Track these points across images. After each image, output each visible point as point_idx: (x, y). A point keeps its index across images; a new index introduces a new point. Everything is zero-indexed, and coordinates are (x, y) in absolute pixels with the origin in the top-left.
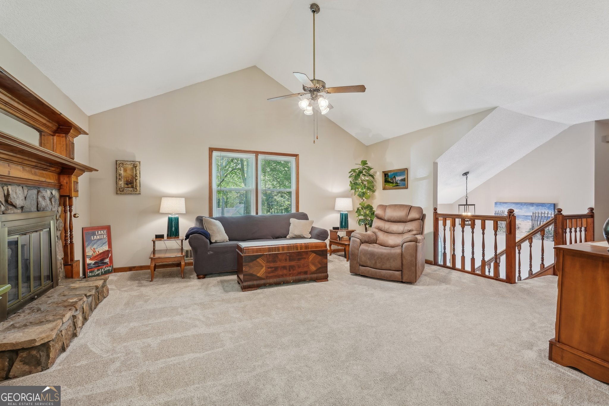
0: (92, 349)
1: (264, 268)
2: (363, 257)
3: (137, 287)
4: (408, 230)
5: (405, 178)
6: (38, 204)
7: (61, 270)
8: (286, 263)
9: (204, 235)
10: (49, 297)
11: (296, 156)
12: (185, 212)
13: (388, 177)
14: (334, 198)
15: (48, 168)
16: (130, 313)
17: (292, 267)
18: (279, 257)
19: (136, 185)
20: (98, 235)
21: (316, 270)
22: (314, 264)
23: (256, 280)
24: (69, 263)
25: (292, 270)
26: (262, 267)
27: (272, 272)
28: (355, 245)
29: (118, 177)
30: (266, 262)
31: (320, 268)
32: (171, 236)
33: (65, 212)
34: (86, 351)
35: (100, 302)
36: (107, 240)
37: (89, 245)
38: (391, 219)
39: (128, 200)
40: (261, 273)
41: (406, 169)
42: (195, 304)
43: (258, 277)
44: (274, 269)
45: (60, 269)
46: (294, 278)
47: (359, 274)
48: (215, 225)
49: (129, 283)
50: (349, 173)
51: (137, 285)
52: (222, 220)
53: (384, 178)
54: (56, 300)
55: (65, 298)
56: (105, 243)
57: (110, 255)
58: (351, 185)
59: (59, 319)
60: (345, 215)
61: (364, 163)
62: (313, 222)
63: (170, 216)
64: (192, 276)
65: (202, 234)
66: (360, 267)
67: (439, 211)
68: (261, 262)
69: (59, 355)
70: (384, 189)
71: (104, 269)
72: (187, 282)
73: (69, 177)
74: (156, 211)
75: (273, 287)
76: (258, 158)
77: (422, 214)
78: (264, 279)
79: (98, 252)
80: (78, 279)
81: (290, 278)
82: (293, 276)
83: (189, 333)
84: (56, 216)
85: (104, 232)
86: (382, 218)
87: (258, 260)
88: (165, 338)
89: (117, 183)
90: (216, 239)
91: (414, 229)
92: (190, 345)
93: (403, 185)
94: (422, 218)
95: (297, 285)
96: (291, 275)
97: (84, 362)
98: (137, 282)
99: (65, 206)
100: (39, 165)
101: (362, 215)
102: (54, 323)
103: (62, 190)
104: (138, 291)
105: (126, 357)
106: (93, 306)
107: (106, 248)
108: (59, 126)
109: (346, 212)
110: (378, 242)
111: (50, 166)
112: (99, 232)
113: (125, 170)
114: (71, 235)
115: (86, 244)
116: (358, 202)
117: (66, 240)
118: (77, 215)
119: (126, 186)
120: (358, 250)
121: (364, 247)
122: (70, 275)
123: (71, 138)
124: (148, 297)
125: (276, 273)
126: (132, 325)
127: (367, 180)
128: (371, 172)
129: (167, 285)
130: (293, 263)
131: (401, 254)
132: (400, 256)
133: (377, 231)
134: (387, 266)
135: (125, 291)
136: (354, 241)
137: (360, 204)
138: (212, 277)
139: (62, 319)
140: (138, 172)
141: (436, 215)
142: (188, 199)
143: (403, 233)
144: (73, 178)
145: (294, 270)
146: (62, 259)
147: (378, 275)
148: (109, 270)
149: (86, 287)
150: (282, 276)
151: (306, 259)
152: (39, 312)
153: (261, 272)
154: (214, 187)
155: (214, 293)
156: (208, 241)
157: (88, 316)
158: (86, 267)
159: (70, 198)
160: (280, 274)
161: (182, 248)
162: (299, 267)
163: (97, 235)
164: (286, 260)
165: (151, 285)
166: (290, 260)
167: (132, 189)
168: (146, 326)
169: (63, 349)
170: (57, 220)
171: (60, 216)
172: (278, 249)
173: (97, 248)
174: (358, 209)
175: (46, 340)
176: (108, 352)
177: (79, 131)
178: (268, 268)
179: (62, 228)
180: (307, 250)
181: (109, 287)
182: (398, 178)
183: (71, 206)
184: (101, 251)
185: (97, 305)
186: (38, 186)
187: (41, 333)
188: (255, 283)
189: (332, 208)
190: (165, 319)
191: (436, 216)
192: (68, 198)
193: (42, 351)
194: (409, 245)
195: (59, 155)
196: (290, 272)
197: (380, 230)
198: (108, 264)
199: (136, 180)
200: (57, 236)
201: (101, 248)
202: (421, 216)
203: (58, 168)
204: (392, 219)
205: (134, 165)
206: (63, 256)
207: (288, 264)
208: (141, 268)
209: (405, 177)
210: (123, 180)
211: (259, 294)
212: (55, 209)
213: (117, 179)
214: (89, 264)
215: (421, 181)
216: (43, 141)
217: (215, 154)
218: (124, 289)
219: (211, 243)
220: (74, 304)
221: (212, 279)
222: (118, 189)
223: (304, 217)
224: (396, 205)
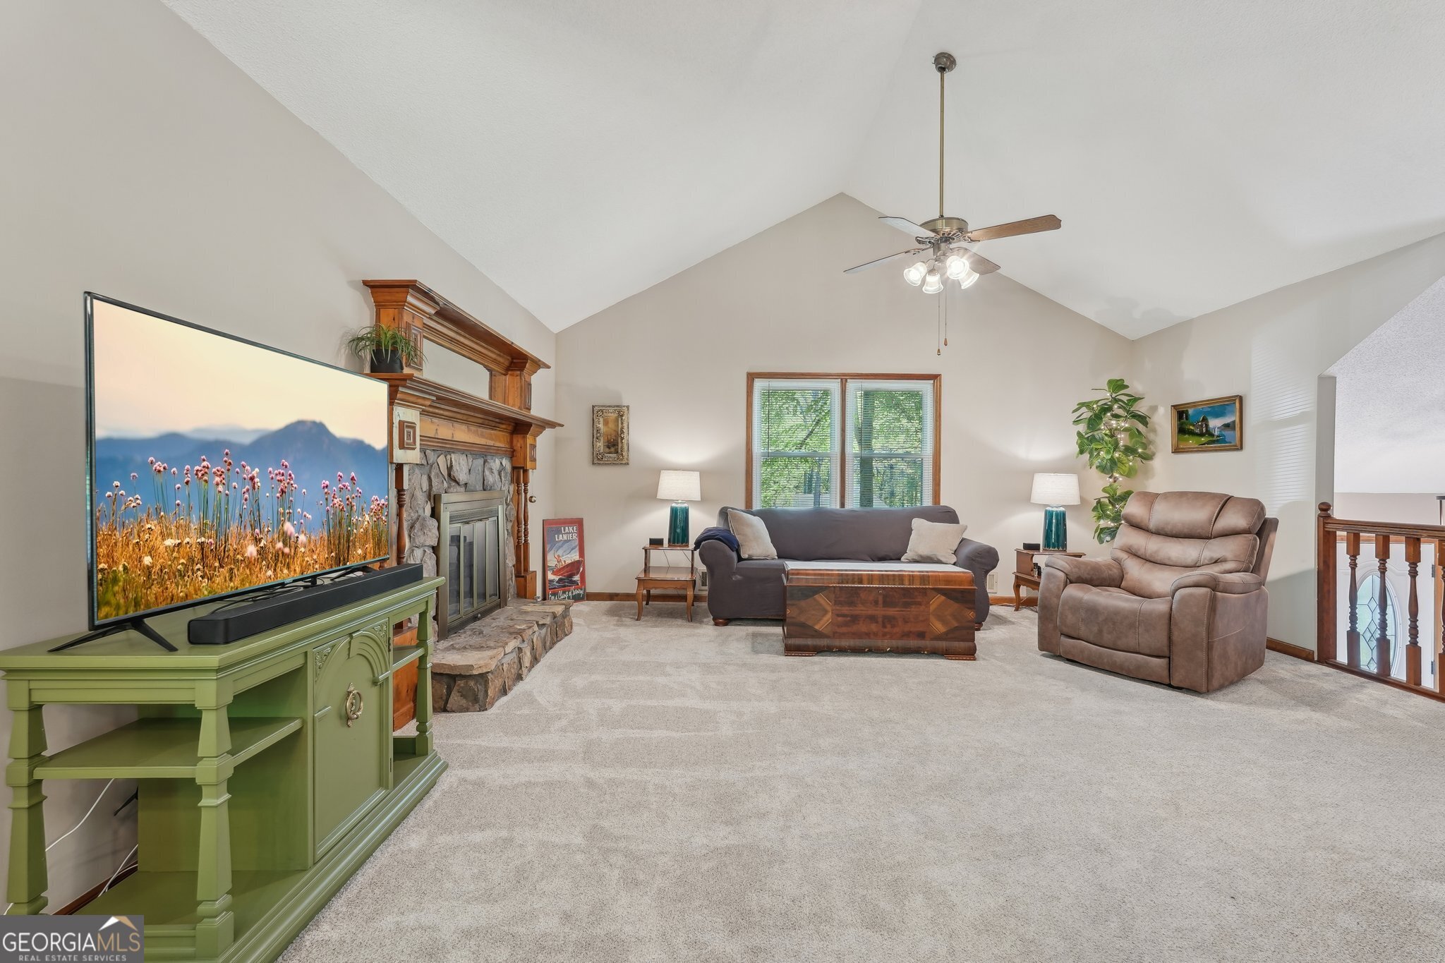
0: (538, 698)
1: (829, 616)
2: (1070, 616)
3: (614, 625)
4: (1211, 559)
5: (1234, 422)
6: (484, 480)
7: (511, 584)
8: (877, 610)
9: (727, 542)
10: (494, 619)
11: (935, 377)
12: (699, 498)
13: (1187, 419)
14: (1030, 472)
15: (497, 425)
16: (595, 661)
17: (888, 620)
18: (861, 595)
19: (622, 447)
20: (565, 534)
21: (947, 633)
22: (941, 619)
23: (813, 637)
24: (523, 574)
25: (889, 626)
26: (826, 612)
27: (846, 624)
28: (1051, 586)
29: (595, 434)
30: (833, 602)
31: (956, 628)
32: (674, 543)
33: (519, 493)
34: (529, 699)
35: (559, 641)
36: (577, 543)
37: (551, 549)
38: (1166, 530)
39: (607, 474)
40: (823, 624)
41: (1237, 396)
42: (695, 664)
43: (816, 631)
44: (849, 618)
45: (511, 582)
46: (895, 643)
47: (1061, 656)
48: (750, 525)
49: (604, 618)
50: (1074, 412)
51: (615, 623)
52: (766, 516)
53: (1176, 423)
54: (501, 624)
55: (511, 623)
56: (575, 547)
57: (581, 569)
58: (1079, 441)
59: (500, 646)
60: (1057, 514)
61: (1117, 385)
62: (966, 529)
63: (674, 505)
64: (705, 620)
65: (724, 540)
66: (1063, 639)
67: (1338, 513)
68: (822, 602)
69: (499, 698)
70: (1176, 450)
71: (572, 593)
72: (694, 628)
73: (525, 438)
74: (650, 496)
75: (847, 656)
76: (847, 388)
77: (1259, 518)
78: (827, 637)
79: (565, 561)
80: (532, 601)
81: (886, 643)
82: (891, 638)
83: (670, 703)
84: (506, 500)
85: (573, 529)
86: (1143, 525)
87: (817, 597)
88: (633, 702)
89: (593, 446)
90: (750, 553)
91: (1229, 555)
92: (666, 719)
93: (1229, 439)
94: (1263, 528)
95: (900, 659)
96: (888, 636)
97: (526, 711)
98: (617, 618)
99: (518, 483)
100: (486, 422)
101: (1108, 517)
102: (495, 651)
103: (514, 458)
104: (615, 632)
105: (576, 717)
106: (548, 644)
107: (575, 556)
108: (512, 359)
109: (1062, 509)
110: (1123, 584)
111: (499, 423)
112: (567, 528)
113: (606, 423)
114: (526, 530)
115: (548, 547)
116: (1099, 484)
117: (519, 537)
118: (533, 499)
119: (607, 450)
120: (1058, 597)
121: (1073, 591)
122: (523, 593)
123: (527, 376)
124: (626, 644)
125: (855, 628)
126: (594, 678)
127: (1126, 430)
128: (1141, 408)
129: (660, 629)
130: (891, 612)
131: (1167, 616)
132: (1165, 621)
133: (1123, 556)
134: (1131, 641)
135: (597, 630)
136: (1049, 575)
137: (1104, 490)
138: (740, 625)
139: (504, 647)
140: (625, 425)
141: (1325, 523)
142: (706, 473)
143: (1197, 565)
144: (529, 440)
145: (893, 626)
146: (514, 566)
147: (1105, 660)
148: (579, 594)
149: (540, 612)
150: (868, 635)
151: (923, 607)
152: (481, 635)
153: (822, 622)
154: (758, 449)
155: (733, 651)
156: (734, 555)
157: (540, 655)
158: (547, 585)
159: (525, 471)
160: (863, 630)
161: (692, 565)
162: (906, 621)
163: (562, 534)
164: (876, 602)
165: (636, 625)
166: (887, 604)
167: (615, 455)
168: (613, 682)
169: (504, 692)
170: (507, 505)
171: (512, 499)
172: (860, 579)
173: (563, 556)
174: (1099, 502)
175: (485, 670)
176: (555, 705)
177: (538, 364)
178: (838, 615)
179: (513, 518)
180: (924, 587)
181: (574, 620)
182: (1215, 424)
183: (526, 484)
184: (568, 562)
185: (553, 644)
186: (484, 453)
187: (479, 659)
188: (810, 642)
189: (1025, 499)
190: (641, 678)
191: (1324, 527)
192: (522, 471)
193: (480, 684)
194: (1191, 595)
195: (512, 408)
196: (886, 630)
197: (1133, 553)
198: (578, 584)
199: (622, 439)
200: (507, 530)
201: (569, 555)
202: (1255, 524)
203: (509, 425)
204: (1168, 529)
205: (619, 412)
206: (514, 563)
207: (880, 611)
208: (628, 597)
209: (1235, 418)
210: (602, 439)
211: (815, 663)
212: (505, 488)
213: (593, 438)
214: (552, 581)
215: (1286, 429)
216: (493, 385)
217: (759, 384)
218: (595, 627)
219: (740, 559)
220: (521, 632)
221: (738, 627)
222: (595, 455)
223: (949, 516)
224: (1182, 495)
